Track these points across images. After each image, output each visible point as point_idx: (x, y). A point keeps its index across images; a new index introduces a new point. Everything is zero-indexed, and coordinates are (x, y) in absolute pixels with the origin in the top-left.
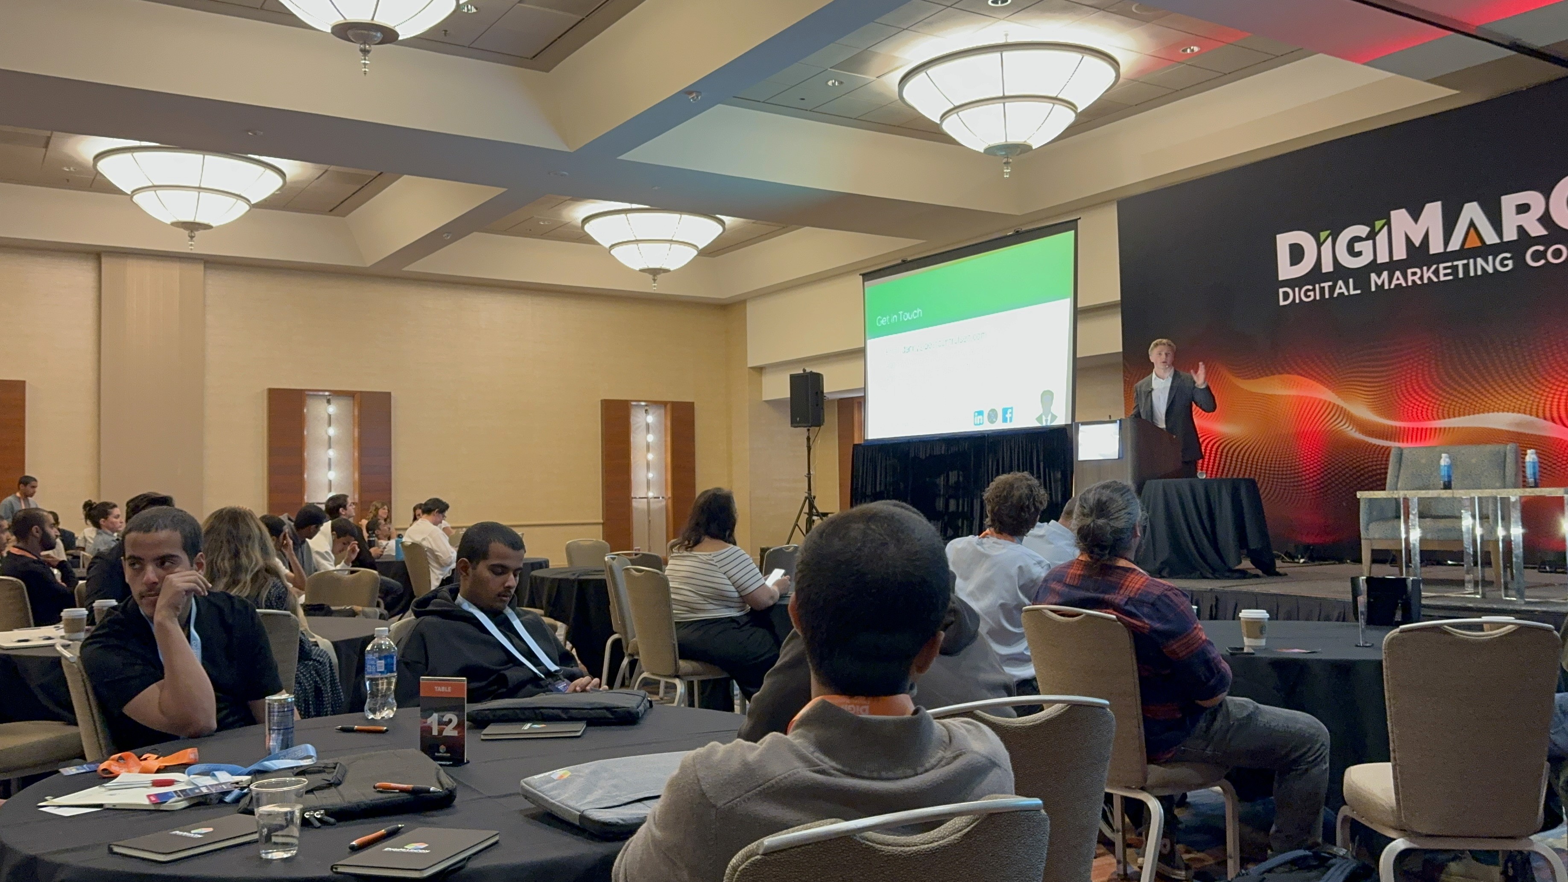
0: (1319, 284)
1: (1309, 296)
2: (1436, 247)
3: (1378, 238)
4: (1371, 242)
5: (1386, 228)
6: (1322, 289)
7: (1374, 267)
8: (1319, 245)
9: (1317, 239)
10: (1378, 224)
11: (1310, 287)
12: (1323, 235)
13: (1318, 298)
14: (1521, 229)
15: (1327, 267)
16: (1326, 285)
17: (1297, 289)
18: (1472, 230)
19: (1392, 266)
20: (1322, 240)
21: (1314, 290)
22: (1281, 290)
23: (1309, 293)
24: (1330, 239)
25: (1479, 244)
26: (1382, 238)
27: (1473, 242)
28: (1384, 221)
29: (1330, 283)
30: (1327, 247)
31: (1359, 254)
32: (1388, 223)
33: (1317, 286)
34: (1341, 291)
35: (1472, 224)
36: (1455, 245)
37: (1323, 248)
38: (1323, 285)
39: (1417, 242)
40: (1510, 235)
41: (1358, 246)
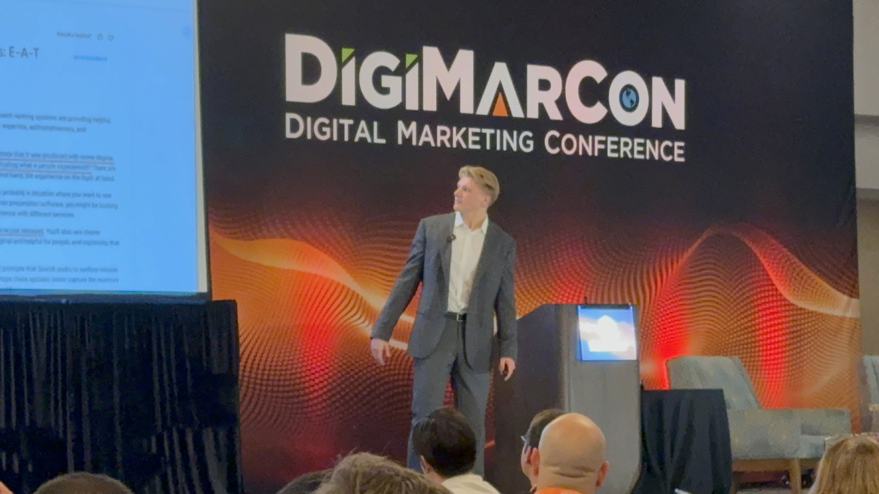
0: (338, 118)
1: (325, 134)
2: (466, 105)
3: (408, 76)
4: (399, 79)
5: (416, 67)
6: (341, 127)
7: (401, 112)
8: (341, 64)
9: (338, 55)
10: (410, 58)
11: (326, 121)
12: (346, 52)
13: (335, 138)
14: (542, 108)
15: (348, 98)
16: (347, 122)
17: (309, 119)
18: (500, 95)
19: (421, 117)
20: (344, 59)
21: (331, 125)
22: (289, 116)
23: (324, 129)
24: (353, 61)
25: (505, 114)
26: (412, 77)
27: (500, 112)
28: (414, 57)
29: (351, 122)
30: (349, 70)
31: (386, 91)
32: (420, 60)
33: (335, 121)
34: (363, 135)
35: (500, 89)
36: (484, 110)
37: (344, 70)
38: (342, 121)
39: (448, 94)
40: (533, 113)
41: (386, 81)
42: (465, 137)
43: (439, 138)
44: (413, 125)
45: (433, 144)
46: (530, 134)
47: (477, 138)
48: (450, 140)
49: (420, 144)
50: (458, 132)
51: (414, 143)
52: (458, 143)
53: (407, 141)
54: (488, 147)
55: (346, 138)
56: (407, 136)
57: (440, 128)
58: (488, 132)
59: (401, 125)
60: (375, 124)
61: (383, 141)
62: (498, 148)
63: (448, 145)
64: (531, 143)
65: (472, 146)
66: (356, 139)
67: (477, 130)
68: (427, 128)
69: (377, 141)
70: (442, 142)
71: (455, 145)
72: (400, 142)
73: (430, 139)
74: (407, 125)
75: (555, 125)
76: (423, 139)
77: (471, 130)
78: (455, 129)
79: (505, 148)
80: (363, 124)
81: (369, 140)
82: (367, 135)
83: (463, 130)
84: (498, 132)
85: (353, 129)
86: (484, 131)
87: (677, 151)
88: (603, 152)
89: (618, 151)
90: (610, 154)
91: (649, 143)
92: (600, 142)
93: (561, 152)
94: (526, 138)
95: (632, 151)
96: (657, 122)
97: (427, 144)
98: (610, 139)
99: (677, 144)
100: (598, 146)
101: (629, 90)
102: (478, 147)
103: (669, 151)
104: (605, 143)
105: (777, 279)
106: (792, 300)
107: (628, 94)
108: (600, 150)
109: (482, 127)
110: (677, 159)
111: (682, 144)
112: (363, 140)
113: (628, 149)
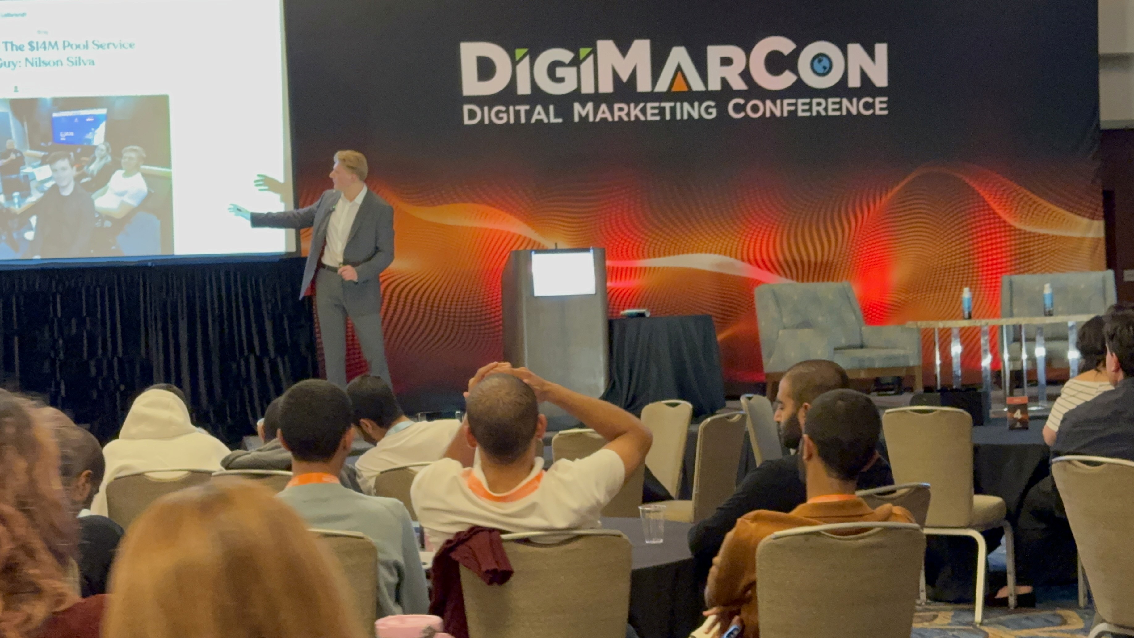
0: (514, 105)
1: (501, 118)
2: (644, 85)
3: (583, 66)
4: (574, 70)
5: (591, 58)
6: (517, 113)
7: (577, 96)
8: (515, 63)
9: (512, 56)
10: (584, 52)
11: (503, 108)
12: (519, 53)
13: (512, 121)
14: (724, 81)
15: (524, 88)
16: (523, 108)
17: (486, 109)
18: (679, 74)
19: (597, 98)
20: (518, 57)
21: (507, 111)
22: (466, 108)
24: (527, 59)
25: (686, 89)
26: (587, 66)
27: (679, 87)
28: (588, 50)
29: (527, 107)
30: (524, 66)
31: (561, 80)
32: (594, 52)
33: (511, 108)
34: (539, 117)
35: (679, 69)
36: (662, 86)
37: (519, 67)
38: (518, 108)
39: (625, 77)
40: (715, 85)
41: (560, 72)
42: (644, 111)
43: (617, 114)
44: (590, 106)
45: (610, 119)
46: (712, 104)
47: (656, 111)
48: (628, 114)
49: (598, 119)
50: (636, 107)
51: (591, 119)
52: (636, 116)
53: (584, 119)
54: (668, 117)
55: (523, 120)
56: (584, 114)
57: (616, 106)
58: (667, 105)
59: (577, 106)
60: (551, 108)
61: (560, 120)
62: (678, 117)
63: (626, 119)
64: (714, 111)
65: (650, 118)
66: (533, 121)
67: (656, 104)
68: (604, 107)
69: (553, 120)
70: (620, 118)
71: (633, 118)
72: (576, 119)
73: (608, 115)
74: (584, 106)
75: (739, 94)
76: (600, 116)
77: (649, 105)
78: (632, 105)
79: (686, 117)
80: (539, 108)
81: (546, 121)
82: (543, 117)
83: (641, 105)
84: (678, 105)
85: (529, 114)
86: (663, 104)
87: (878, 106)
88: (793, 113)
89: (810, 110)
90: (800, 114)
91: (845, 101)
92: (789, 105)
93: (747, 116)
94: (708, 108)
95: (826, 109)
96: (854, 82)
97: (604, 120)
98: (800, 101)
99: (878, 100)
100: (786, 109)
101: (820, 57)
102: (658, 118)
103: (868, 106)
104: (795, 104)
105: (1000, 209)
106: (1017, 225)
107: (820, 61)
108: (789, 112)
109: (660, 101)
110: (878, 112)
111: (885, 99)
112: (539, 121)
113: (821, 109)
